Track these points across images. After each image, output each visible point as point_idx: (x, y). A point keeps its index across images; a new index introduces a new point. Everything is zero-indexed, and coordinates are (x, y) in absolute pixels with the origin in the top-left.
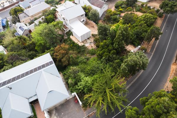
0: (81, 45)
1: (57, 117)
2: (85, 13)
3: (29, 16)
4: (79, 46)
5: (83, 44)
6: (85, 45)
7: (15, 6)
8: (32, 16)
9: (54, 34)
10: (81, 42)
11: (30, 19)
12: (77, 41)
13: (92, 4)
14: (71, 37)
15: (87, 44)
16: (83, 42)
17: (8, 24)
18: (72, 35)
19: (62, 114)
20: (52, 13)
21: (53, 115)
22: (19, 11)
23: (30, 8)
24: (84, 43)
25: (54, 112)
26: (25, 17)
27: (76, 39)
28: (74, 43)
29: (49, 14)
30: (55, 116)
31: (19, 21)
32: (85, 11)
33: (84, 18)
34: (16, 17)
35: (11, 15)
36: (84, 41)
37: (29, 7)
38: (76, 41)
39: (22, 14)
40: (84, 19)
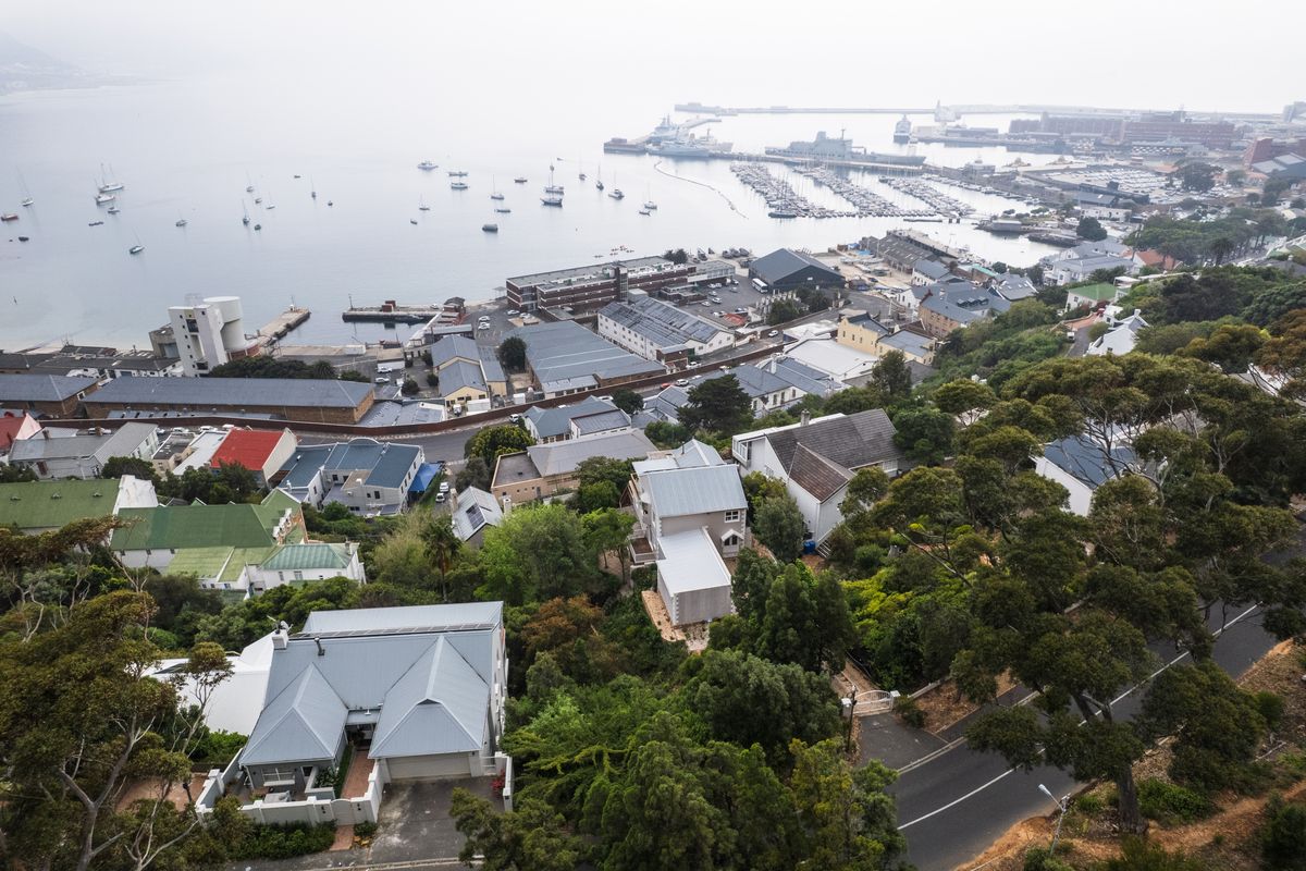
0: (669, 640)
1: (403, 812)
2: (745, 505)
3: (540, 476)
4: (659, 640)
5: (679, 636)
6: (688, 643)
7: (507, 420)
8: (554, 476)
9: (566, 554)
10: (677, 627)
11: (539, 489)
12: (663, 619)
13: (793, 476)
14: (647, 595)
15: (695, 642)
16: (684, 628)
17: (435, 488)
18: (656, 591)
19: (428, 812)
20: (618, 475)
21: (396, 802)
22: (507, 445)
23: (565, 442)
24: (688, 636)
25: (405, 795)
26: (521, 474)
27: (664, 608)
28: (645, 621)
29: (602, 478)
30: (401, 809)
31: (486, 487)
32: (748, 499)
33: (737, 526)
34: (483, 463)
35: (466, 455)
36: (694, 624)
37: (560, 437)
38: (656, 617)
39: (518, 458)
40: (741, 536)
